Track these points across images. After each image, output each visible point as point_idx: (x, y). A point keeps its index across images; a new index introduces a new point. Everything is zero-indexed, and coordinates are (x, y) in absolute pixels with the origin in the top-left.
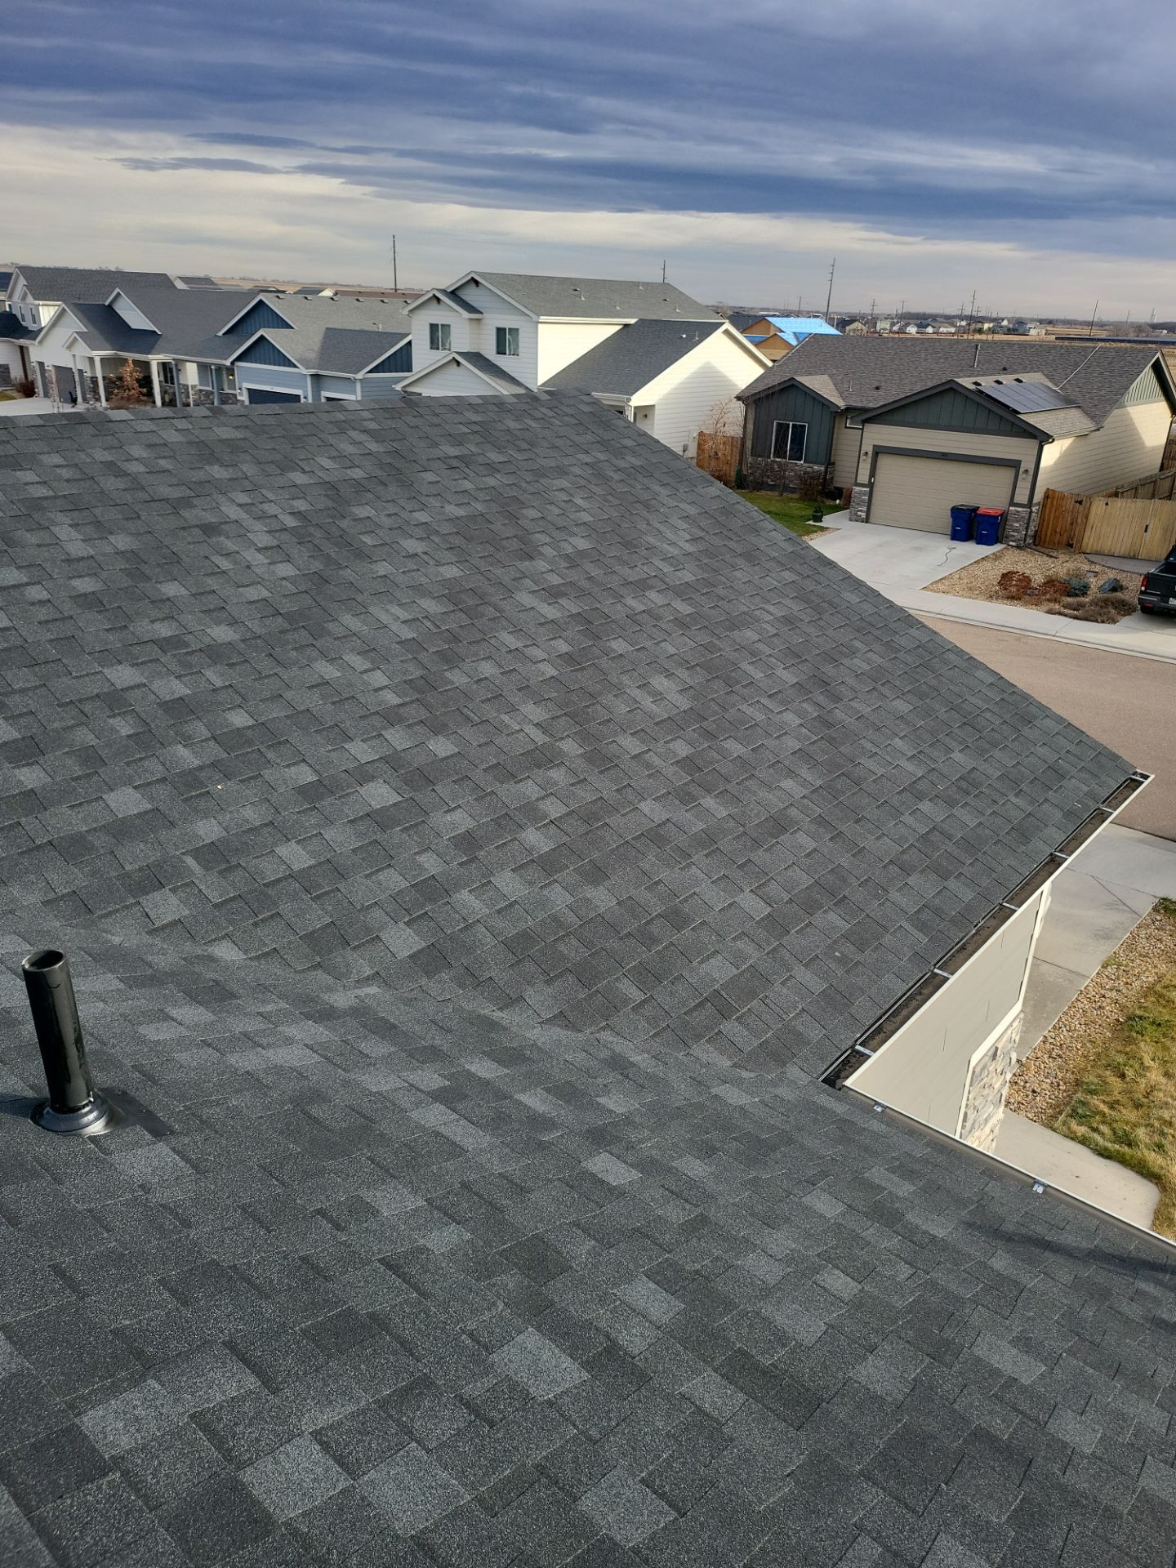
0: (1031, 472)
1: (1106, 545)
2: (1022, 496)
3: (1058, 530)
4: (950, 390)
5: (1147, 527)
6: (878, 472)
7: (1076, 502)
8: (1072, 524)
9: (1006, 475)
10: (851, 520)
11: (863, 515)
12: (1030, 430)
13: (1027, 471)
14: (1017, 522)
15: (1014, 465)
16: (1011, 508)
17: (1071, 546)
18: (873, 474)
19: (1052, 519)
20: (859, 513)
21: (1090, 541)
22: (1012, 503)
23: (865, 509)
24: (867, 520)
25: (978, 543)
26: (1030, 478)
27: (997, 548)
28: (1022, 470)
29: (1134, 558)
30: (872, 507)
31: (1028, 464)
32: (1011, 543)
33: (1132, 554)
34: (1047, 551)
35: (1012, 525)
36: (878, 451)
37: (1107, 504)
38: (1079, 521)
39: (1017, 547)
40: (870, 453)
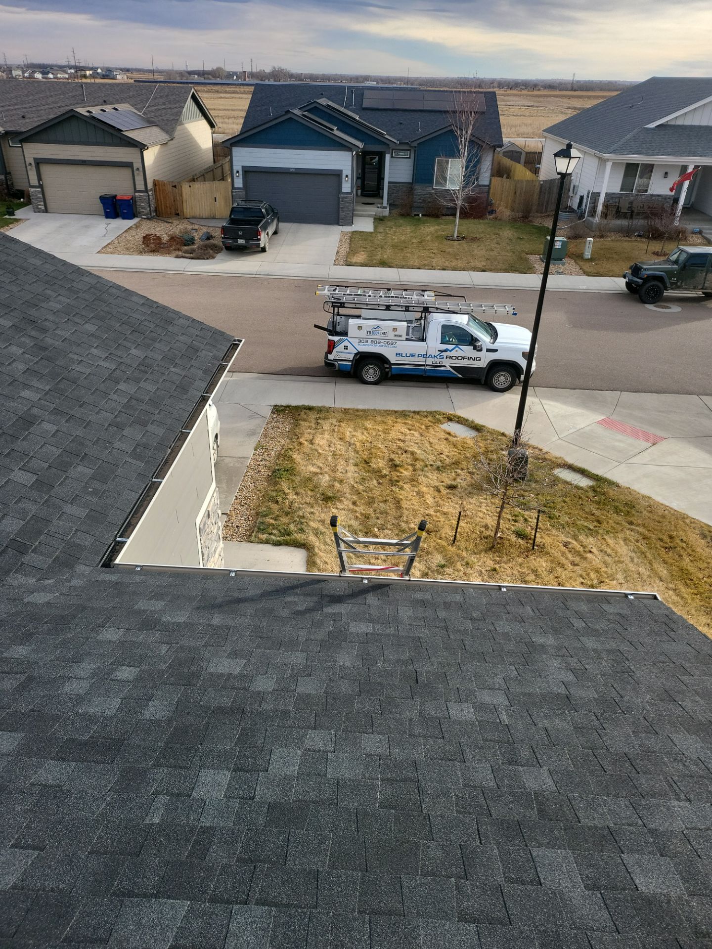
0: (141, 169)
1: (197, 212)
2: (140, 186)
3: (168, 205)
4: (72, 117)
5: (215, 198)
6: (43, 176)
7: (173, 186)
8: (174, 201)
9: (127, 172)
10: (35, 212)
11: (43, 208)
12: (132, 142)
13: (138, 169)
14: (142, 202)
15: (129, 165)
16: (136, 194)
17: (178, 214)
18: (40, 178)
19: (162, 199)
20: (39, 207)
21: (187, 211)
22: (136, 191)
23: (42, 203)
24: (46, 211)
25: (124, 218)
26: (142, 174)
27: (135, 221)
28: (135, 169)
29: (214, 218)
30: (48, 202)
31: (137, 164)
32: (143, 217)
33: (212, 216)
34: (165, 219)
35: (140, 205)
36: (38, 162)
37: (190, 186)
38: (178, 199)
39: (148, 219)
40: (33, 164)
